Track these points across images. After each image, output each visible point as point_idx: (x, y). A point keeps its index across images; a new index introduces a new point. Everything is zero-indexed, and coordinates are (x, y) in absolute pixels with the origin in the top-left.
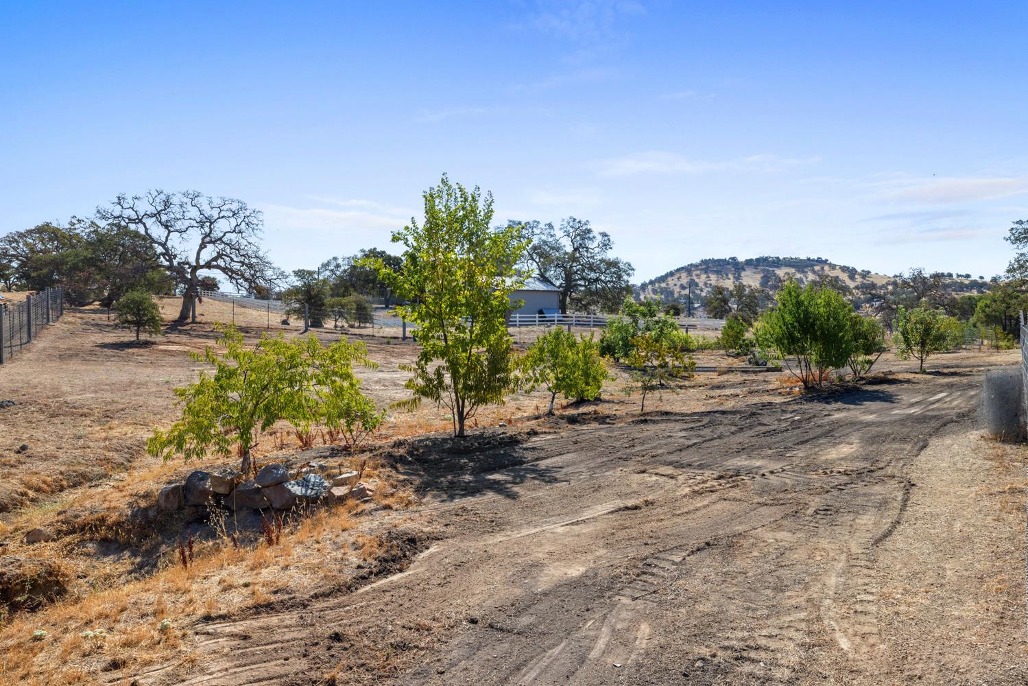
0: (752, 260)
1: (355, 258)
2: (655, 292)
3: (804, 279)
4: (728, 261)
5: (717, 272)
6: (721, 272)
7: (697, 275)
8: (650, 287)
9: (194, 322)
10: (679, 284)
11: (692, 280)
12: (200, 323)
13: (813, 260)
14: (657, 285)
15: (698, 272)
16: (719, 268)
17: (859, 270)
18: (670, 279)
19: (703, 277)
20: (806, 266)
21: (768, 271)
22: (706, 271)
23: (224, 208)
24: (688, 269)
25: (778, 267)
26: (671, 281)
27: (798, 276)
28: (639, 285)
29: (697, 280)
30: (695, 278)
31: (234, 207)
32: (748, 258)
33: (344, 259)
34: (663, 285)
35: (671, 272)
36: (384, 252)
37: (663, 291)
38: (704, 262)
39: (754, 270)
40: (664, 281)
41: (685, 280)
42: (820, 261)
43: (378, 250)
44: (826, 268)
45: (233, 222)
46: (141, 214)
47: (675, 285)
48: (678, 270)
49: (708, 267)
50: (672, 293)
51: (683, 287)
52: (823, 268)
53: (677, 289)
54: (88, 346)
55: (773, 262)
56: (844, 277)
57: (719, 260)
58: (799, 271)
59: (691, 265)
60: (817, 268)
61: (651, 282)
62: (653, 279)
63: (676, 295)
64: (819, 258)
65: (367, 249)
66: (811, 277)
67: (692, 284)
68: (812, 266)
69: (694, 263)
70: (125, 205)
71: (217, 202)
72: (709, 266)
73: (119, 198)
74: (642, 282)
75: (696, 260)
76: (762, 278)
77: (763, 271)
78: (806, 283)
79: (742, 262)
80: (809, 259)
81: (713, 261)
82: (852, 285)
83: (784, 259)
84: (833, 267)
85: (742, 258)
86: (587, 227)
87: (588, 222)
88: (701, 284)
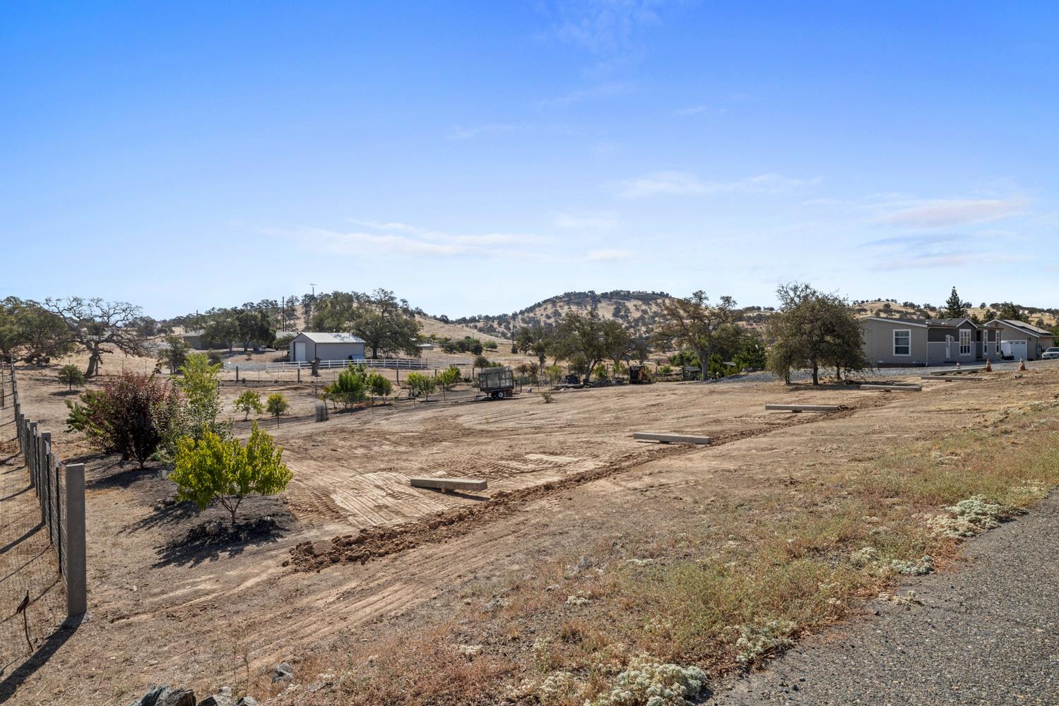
0: (607, 293)
2: (523, 320)
3: (649, 311)
4: (587, 294)
5: (578, 304)
6: (581, 304)
7: (560, 306)
8: (520, 316)
9: (97, 375)
10: (544, 314)
11: (556, 311)
12: (101, 376)
13: (657, 294)
14: (526, 314)
15: (562, 304)
16: (580, 300)
18: (537, 309)
19: (566, 308)
20: (651, 300)
21: (620, 303)
22: (568, 303)
23: (117, 308)
24: (553, 301)
25: (627, 300)
26: (538, 312)
27: (644, 307)
28: (511, 314)
29: (560, 311)
30: (559, 309)
31: (124, 307)
32: (604, 292)
34: (531, 315)
35: (539, 303)
37: (531, 320)
38: (567, 295)
39: (609, 302)
40: (532, 311)
41: (550, 310)
42: (662, 295)
44: (667, 301)
45: (123, 315)
46: (61, 309)
47: (542, 315)
48: (545, 302)
49: (571, 299)
50: (539, 322)
51: (548, 317)
52: (664, 301)
53: (543, 319)
54: (46, 395)
55: (624, 296)
57: (580, 293)
58: (644, 304)
59: (556, 297)
60: (659, 301)
61: (522, 312)
62: (524, 309)
63: (542, 324)
64: (661, 293)
66: (654, 308)
67: (557, 314)
68: (656, 299)
69: (559, 295)
70: (50, 304)
71: (113, 305)
72: (570, 298)
73: (47, 300)
74: (514, 312)
75: (560, 293)
76: (615, 309)
77: (616, 303)
78: (650, 314)
79: (598, 295)
80: (654, 293)
81: (575, 294)
83: (633, 293)
84: (672, 300)
85: (598, 292)
86: (393, 295)
87: (392, 292)
88: (563, 315)
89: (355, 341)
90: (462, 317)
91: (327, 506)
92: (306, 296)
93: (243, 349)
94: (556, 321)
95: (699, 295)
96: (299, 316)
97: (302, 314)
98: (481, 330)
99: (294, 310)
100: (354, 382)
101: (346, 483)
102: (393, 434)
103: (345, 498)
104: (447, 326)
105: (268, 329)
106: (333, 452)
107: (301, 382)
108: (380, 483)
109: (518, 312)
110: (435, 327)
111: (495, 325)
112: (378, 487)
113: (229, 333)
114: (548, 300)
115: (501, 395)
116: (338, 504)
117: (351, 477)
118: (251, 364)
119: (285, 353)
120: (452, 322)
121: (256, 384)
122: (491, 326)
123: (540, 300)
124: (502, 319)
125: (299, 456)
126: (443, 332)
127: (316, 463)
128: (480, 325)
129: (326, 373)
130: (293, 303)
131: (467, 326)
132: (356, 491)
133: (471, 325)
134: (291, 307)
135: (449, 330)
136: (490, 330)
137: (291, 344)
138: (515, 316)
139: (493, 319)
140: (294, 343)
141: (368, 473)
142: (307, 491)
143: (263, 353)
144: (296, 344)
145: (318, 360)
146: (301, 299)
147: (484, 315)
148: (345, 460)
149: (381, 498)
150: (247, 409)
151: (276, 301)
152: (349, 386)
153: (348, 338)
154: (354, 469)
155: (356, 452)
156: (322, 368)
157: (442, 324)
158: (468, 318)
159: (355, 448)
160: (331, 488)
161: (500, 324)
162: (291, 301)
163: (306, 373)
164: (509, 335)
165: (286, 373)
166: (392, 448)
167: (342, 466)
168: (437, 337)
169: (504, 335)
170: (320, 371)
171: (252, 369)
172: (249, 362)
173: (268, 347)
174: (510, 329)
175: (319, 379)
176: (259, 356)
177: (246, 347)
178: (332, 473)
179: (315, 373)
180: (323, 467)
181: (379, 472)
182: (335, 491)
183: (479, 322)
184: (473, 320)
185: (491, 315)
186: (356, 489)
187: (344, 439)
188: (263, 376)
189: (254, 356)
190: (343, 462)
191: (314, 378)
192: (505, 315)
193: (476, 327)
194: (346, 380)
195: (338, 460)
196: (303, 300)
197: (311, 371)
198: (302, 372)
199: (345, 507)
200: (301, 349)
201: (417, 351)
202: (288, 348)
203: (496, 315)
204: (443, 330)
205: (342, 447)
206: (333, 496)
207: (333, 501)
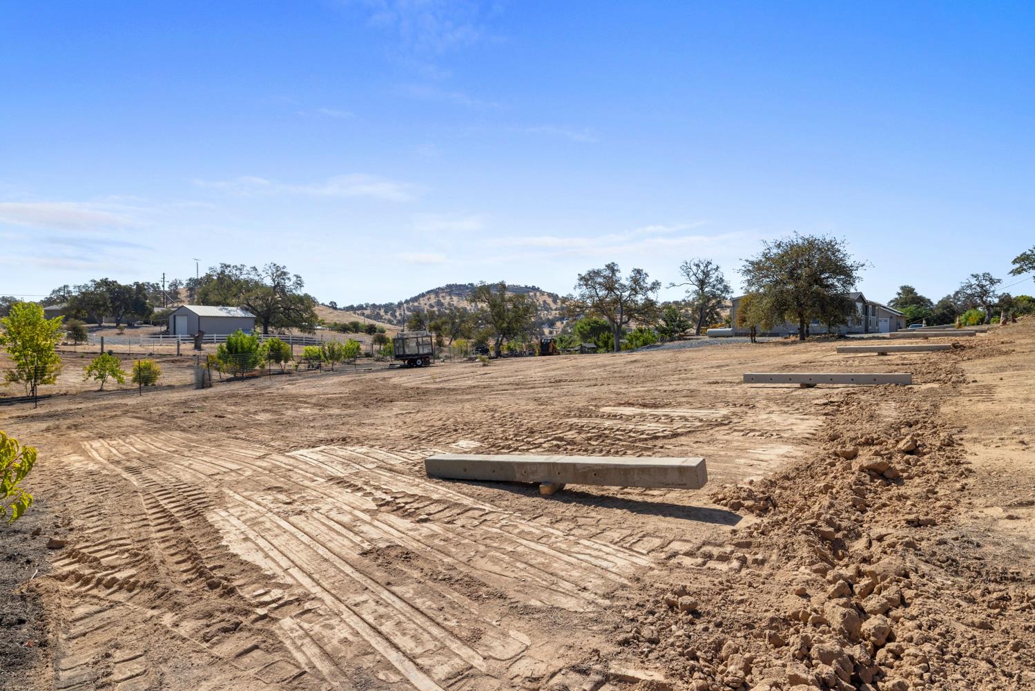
1: (86, 286)
2: (409, 309)
4: (467, 286)
5: (459, 295)
6: (461, 294)
7: (443, 297)
8: (405, 305)
10: (428, 303)
11: (439, 301)
13: (530, 288)
14: (411, 304)
15: (444, 294)
16: (460, 292)
17: (560, 296)
18: (421, 299)
19: (448, 298)
22: (450, 294)
24: (436, 292)
26: (422, 301)
28: (397, 303)
29: (443, 301)
30: (441, 299)
33: (75, 287)
34: (416, 304)
35: (423, 294)
36: (116, 282)
37: (415, 309)
38: (449, 286)
40: (416, 301)
41: (433, 300)
42: (534, 289)
43: (110, 280)
44: (538, 294)
47: (425, 304)
48: (429, 292)
49: (452, 291)
50: (422, 310)
51: (431, 306)
52: (535, 294)
53: (427, 307)
56: (549, 301)
59: (439, 288)
60: (531, 294)
61: (407, 302)
62: (409, 299)
63: (426, 312)
64: (533, 286)
65: (98, 280)
67: (439, 304)
68: (528, 292)
69: (441, 286)
72: (452, 289)
74: (399, 301)
75: (443, 285)
80: (526, 287)
81: (456, 286)
82: (554, 306)
84: (542, 293)
86: (285, 270)
87: (284, 267)
88: (446, 304)
89: (243, 315)
90: (350, 304)
91: (194, 557)
92: (190, 280)
93: (115, 325)
94: (439, 310)
95: (612, 268)
96: (184, 299)
97: (187, 297)
98: (368, 317)
99: (177, 293)
100: (246, 346)
101: (249, 473)
102: (310, 396)
103: (254, 523)
104: (336, 312)
105: (145, 303)
106: (218, 420)
107: (181, 355)
108: (339, 471)
109: (403, 301)
110: (324, 313)
111: (382, 312)
112: (340, 482)
113: (98, 306)
114: (432, 291)
115: (419, 362)
116: (234, 549)
117: (259, 458)
118: (122, 338)
119: (164, 328)
120: (340, 309)
121: (125, 356)
122: (378, 314)
123: (424, 291)
124: (389, 308)
125: (157, 426)
126: (332, 318)
127: (184, 435)
128: (367, 312)
129: (211, 348)
130: (176, 287)
131: (355, 313)
132: (282, 497)
133: (359, 312)
134: (174, 291)
135: (338, 316)
136: (378, 317)
137: (171, 317)
138: (400, 304)
139: (380, 307)
140: (175, 317)
141: (296, 448)
142: (141, 498)
143: (137, 327)
144: (177, 317)
145: (201, 333)
146: (185, 283)
147: (371, 303)
148: (240, 429)
149: (367, 517)
150: (102, 377)
151: (157, 284)
152: (240, 350)
153: (237, 312)
154: (261, 443)
155: (257, 417)
156: (206, 343)
157: (331, 310)
158: (355, 306)
159: (255, 413)
160: (211, 489)
161: (386, 312)
162: (175, 285)
163: (188, 348)
164: (395, 322)
165: (166, 347)
166: (316, 411)
167: (237, 438)
168: (326, 322)
169: (390, 322)
170: (203, 346)
171: (123, 343)
172: (121, 336)
173: (146, 323)
174: (396, 317)
175: (203, 353)
176: (133, 330)
177: (118, 322)
178: (214, 450)
179: (198, 347)
180: (196, 441)
181: (323, 447)
182: (220, 500)
183: (366, 309)
184: (360, 307)
185: (377, 304)
186: (280, 490)
187: (236, 404)
188: (136, 348)
189: (126, 331)
190: (238, 431)
191: (197, 352)
192: (391, 304)
193: (363, 314)
194: (236, 343)
195: (228, 429)
196: (188, 284)
197: (193, 345)
198: (182, 346)
199: (256, 559)
200: (182, 322)
201: (310, 329)
202: (168, 325)
203: (383, 303)
204: (332, 315)
205: (233, 413)
206: (215, 517)
207: (214, 535)
